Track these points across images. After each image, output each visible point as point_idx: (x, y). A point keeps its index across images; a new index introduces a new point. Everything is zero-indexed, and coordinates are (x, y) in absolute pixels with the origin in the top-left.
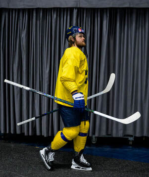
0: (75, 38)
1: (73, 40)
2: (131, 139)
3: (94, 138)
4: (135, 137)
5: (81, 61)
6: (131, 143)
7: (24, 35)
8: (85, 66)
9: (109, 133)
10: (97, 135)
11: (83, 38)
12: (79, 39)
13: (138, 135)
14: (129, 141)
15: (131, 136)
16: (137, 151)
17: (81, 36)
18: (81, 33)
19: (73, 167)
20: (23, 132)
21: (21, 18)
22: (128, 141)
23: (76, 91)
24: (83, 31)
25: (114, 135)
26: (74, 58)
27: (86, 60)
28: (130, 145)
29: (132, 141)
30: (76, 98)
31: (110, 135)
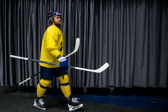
0: (53, 19)
1: (52, 20)
2: (112, 89)
3: (85, 89)
4: (115, 87)
5: (59, 36)
6: (112, 92)
7: (34, 16)
8: (61, 40)
9: (96, 85)
10: (87, 86)
11: (59, 19)
12: (57, 20)
13: (117, 86)
14: (111, 90)
15: (112, 87)
16: (117, 97)
17: (58, 18)
18: (58, 15)
19: (70, 109)
20: (34, 85)
21: (32, 4)
22: (109, 90)
23: (60, 55)
24: (60, 14)
25: (100, 86)
26: (54, 34)
27: (62, 35)
28: (112, 93)
29: (113, 90)
30: (61, 60)
31: (97, 86)
